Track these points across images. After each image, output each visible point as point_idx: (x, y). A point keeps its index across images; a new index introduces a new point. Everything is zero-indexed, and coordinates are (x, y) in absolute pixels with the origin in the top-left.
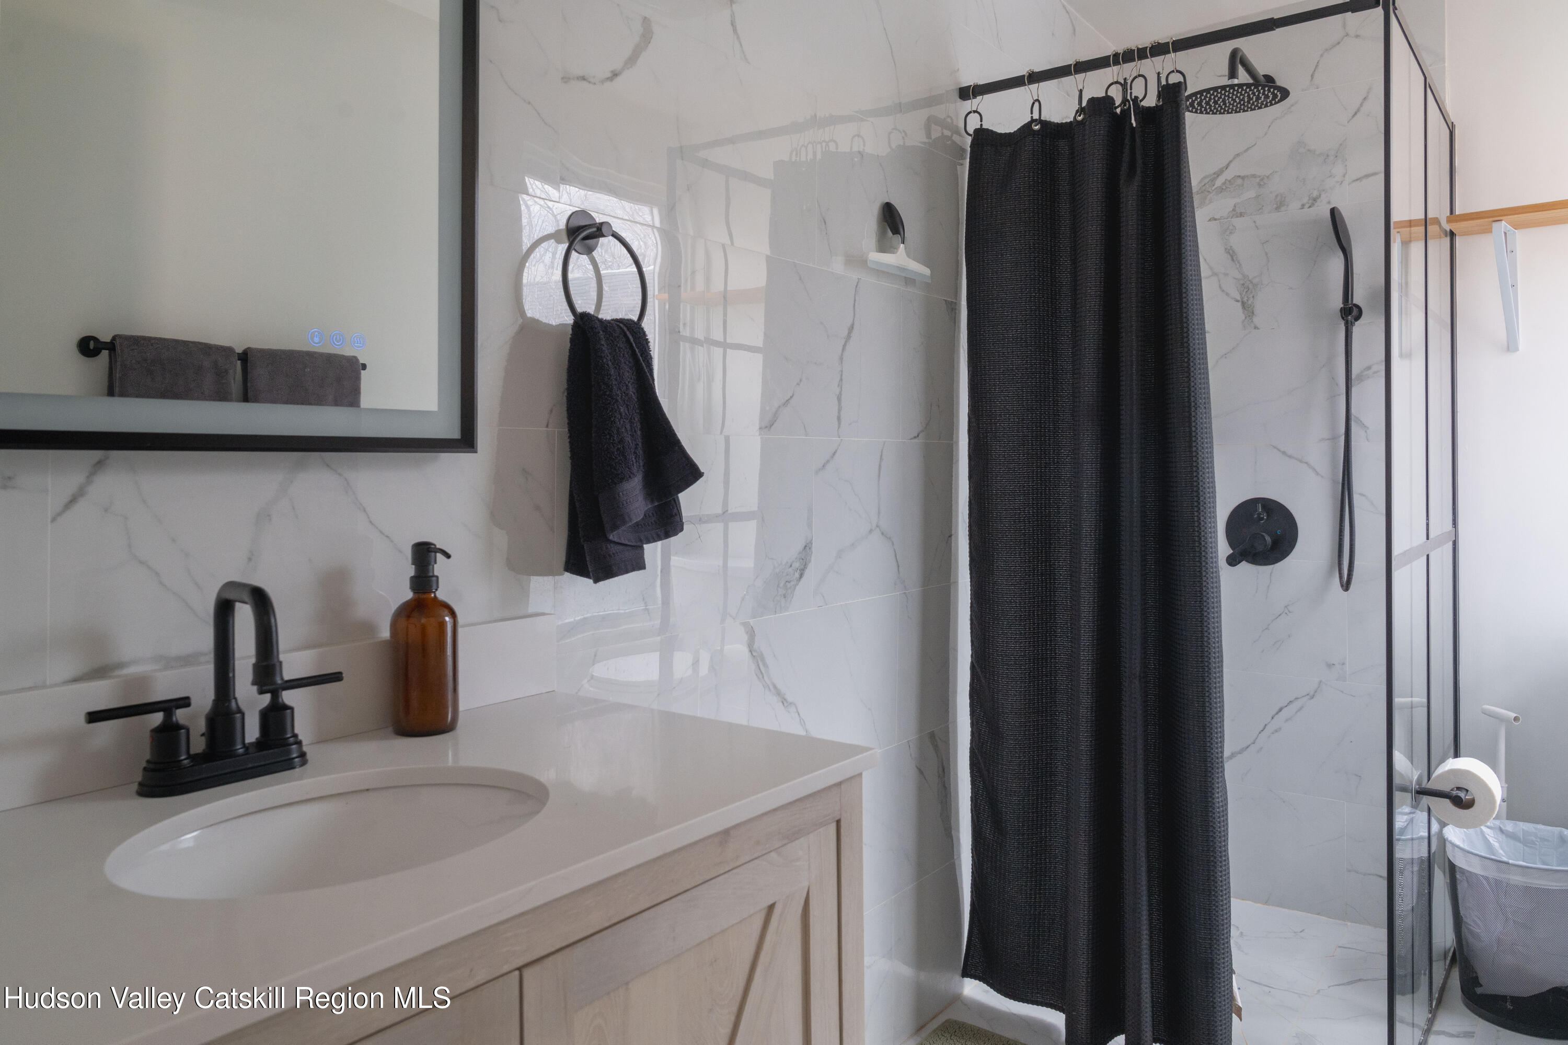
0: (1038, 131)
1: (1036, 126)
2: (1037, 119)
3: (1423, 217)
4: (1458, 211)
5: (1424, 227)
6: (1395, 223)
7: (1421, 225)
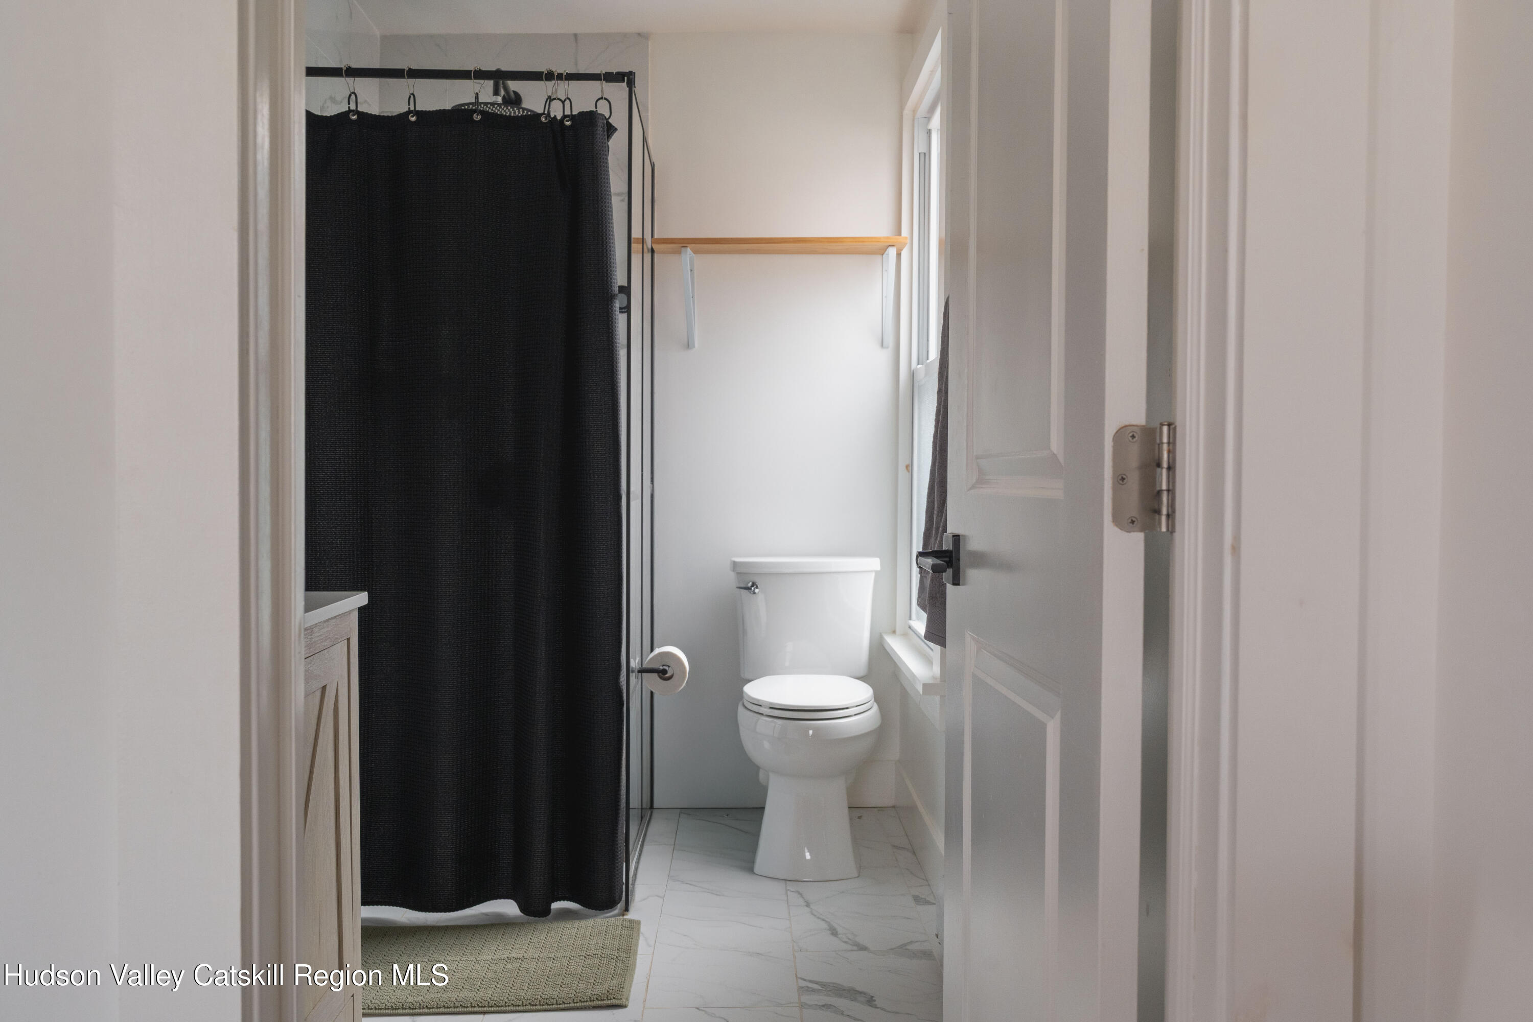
0: (415, 122)
1: (413, 116)
2: (413, 111)
3: (641, 237)
4: (656, 236)
5: (642, 245)
6: (634, 238)
7: (640, 243)
